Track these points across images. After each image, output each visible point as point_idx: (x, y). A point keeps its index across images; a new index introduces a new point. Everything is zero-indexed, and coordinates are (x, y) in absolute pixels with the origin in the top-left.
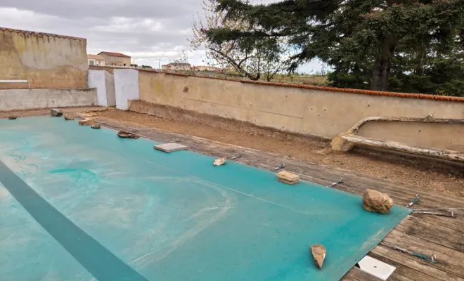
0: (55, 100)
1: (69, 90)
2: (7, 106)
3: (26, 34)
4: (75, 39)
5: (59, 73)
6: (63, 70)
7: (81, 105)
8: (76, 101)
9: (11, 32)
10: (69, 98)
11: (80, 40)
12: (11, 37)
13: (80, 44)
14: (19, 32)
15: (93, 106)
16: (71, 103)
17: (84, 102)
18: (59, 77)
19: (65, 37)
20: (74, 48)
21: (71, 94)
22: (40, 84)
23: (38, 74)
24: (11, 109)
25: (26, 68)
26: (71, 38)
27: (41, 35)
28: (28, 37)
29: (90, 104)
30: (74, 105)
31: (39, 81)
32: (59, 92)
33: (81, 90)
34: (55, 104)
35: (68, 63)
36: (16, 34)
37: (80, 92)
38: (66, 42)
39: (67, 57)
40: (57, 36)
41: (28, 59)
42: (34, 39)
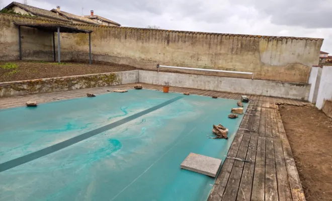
0: (269, 90)
1: (283, 83)
2: (235, 89)
3: (269, 39)
4: (311, 40)
5: (288, 69)
6: (292, 67)
7: (292, 97)
8: (287, 94)
9: (259, 38)
10: (280, 90)
11: (316, 40)
12: (258, 42)
13: (315, 44)
14: (265, 37)
15: (303, 100)
16: (281, 95)
17: (294, 95)
18: (286, 72)
19: (301, 39)
20: (308, 47)
21: (284, 86)
22: (270, 77)
23: (270, 69)
24: (236, 92)
25: (263, 64)
26: (307, 39)
27: (281, 39)
28: (271, 41)
29: (300, 98)
30: (285, 96)
31: (270, 74)
32: (274, 84)
33: (294, 84)
34: (269, 92)
35: (298, 61)
36: (263, 39)
37: (292, 86)
38: (302, 43)
39: (299, 55)
40: (295, 38)
41: (266, 57)
42: (275, 42)
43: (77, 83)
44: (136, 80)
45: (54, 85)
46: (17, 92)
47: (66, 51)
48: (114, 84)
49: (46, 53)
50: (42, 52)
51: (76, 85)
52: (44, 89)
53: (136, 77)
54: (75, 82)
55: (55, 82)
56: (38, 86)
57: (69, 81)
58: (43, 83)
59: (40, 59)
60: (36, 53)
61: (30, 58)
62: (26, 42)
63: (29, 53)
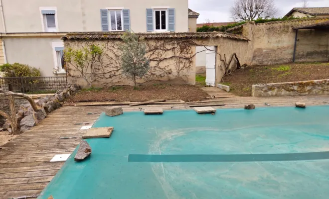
45: (326, 87)
46: (288, 92)
49: (320, 53)
52: (314, 90)
56: (308, 88)
59: (313, 60)
60: (310, 54)
61: (303, 60)
62: (301, 44)
63: (303, 55)
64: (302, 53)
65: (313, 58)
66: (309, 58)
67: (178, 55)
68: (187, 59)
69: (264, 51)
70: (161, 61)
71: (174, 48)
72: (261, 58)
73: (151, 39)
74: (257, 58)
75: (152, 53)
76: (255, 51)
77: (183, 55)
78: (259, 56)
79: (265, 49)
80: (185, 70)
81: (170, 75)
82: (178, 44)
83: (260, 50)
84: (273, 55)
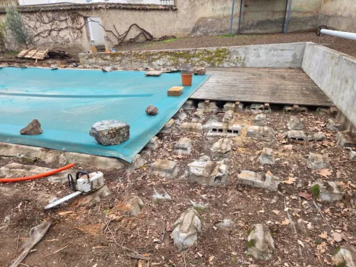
43: (159, 59)
44: (293, 62)
45: (133, 58)
47: (309, 15)
48: (225, 65)
49: (275, 22)
50: (269, 21)
51: (158, 61)
52: (124, 61)
53: (294, 56)
54: (156, 57)
55: (134, 56)
57: (148, 55)
58: (123, 55)
59: (265, 31)
60: (261, 24)
61: (252, 31)
62: (251, 11)
63: (252, 25)
64: (251, 22)
65: (265, 29)
66: (260, 29)
67: (70, 25)
68: (78, 29)
69: (209, 20)
70: (60, 30)
71: (66, 19)
72: (206, 28)
73: (50, 11)
74: (202, 29)
75: (51, 24)
76: (199, 20)
77: (75, 25)
78: (204, 26)
79: (209, 18)
80: (79, 40)
81: (69, 44)
82: (69, 15)
83: (203, 19)
84: (219, 25)
